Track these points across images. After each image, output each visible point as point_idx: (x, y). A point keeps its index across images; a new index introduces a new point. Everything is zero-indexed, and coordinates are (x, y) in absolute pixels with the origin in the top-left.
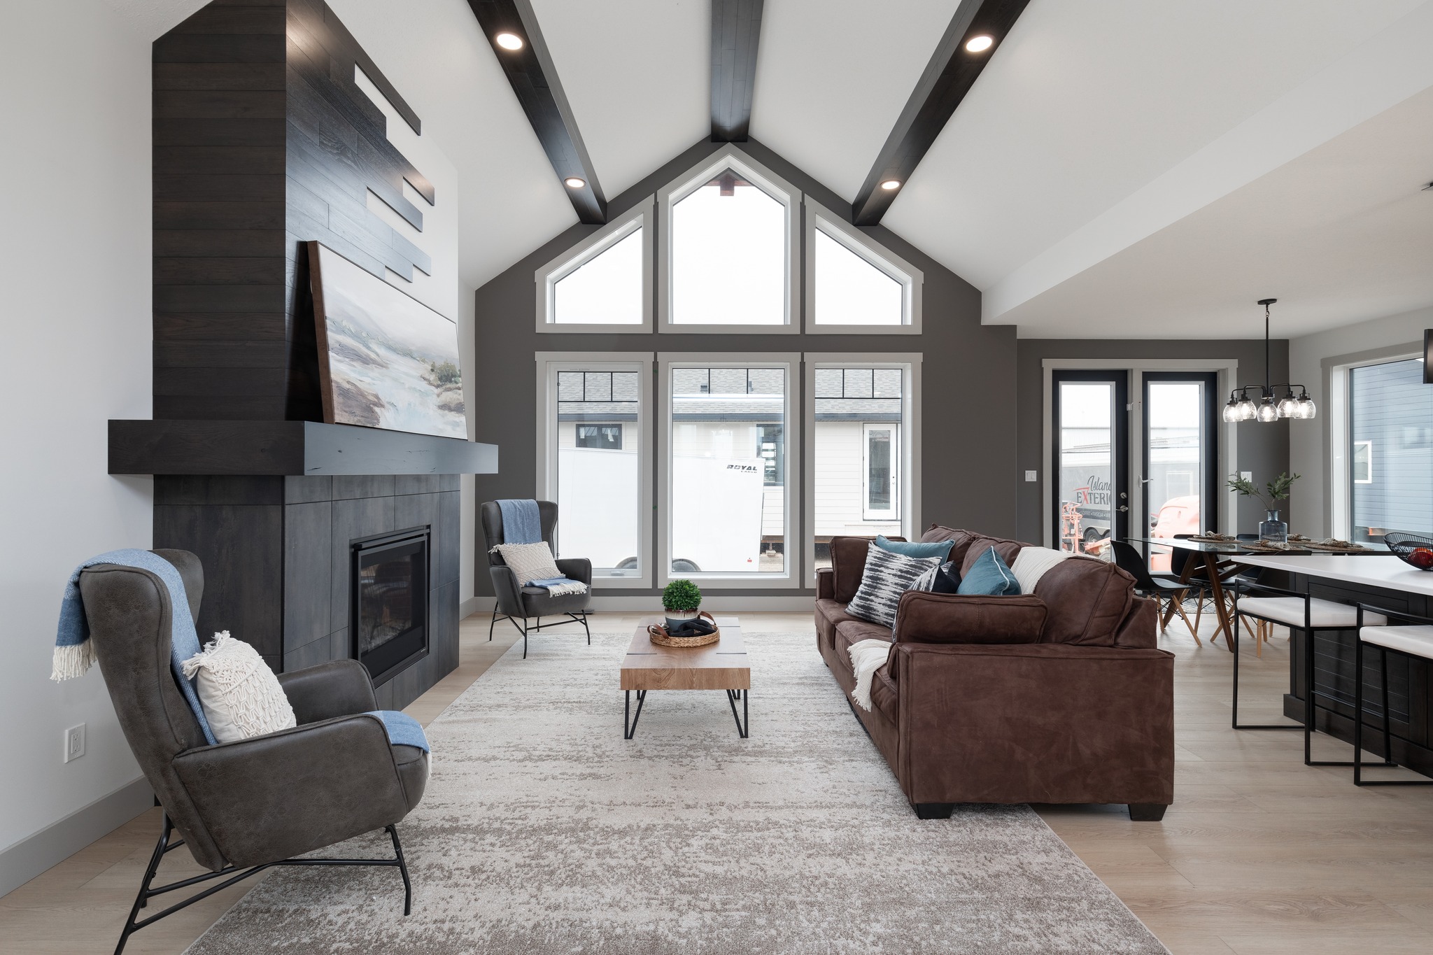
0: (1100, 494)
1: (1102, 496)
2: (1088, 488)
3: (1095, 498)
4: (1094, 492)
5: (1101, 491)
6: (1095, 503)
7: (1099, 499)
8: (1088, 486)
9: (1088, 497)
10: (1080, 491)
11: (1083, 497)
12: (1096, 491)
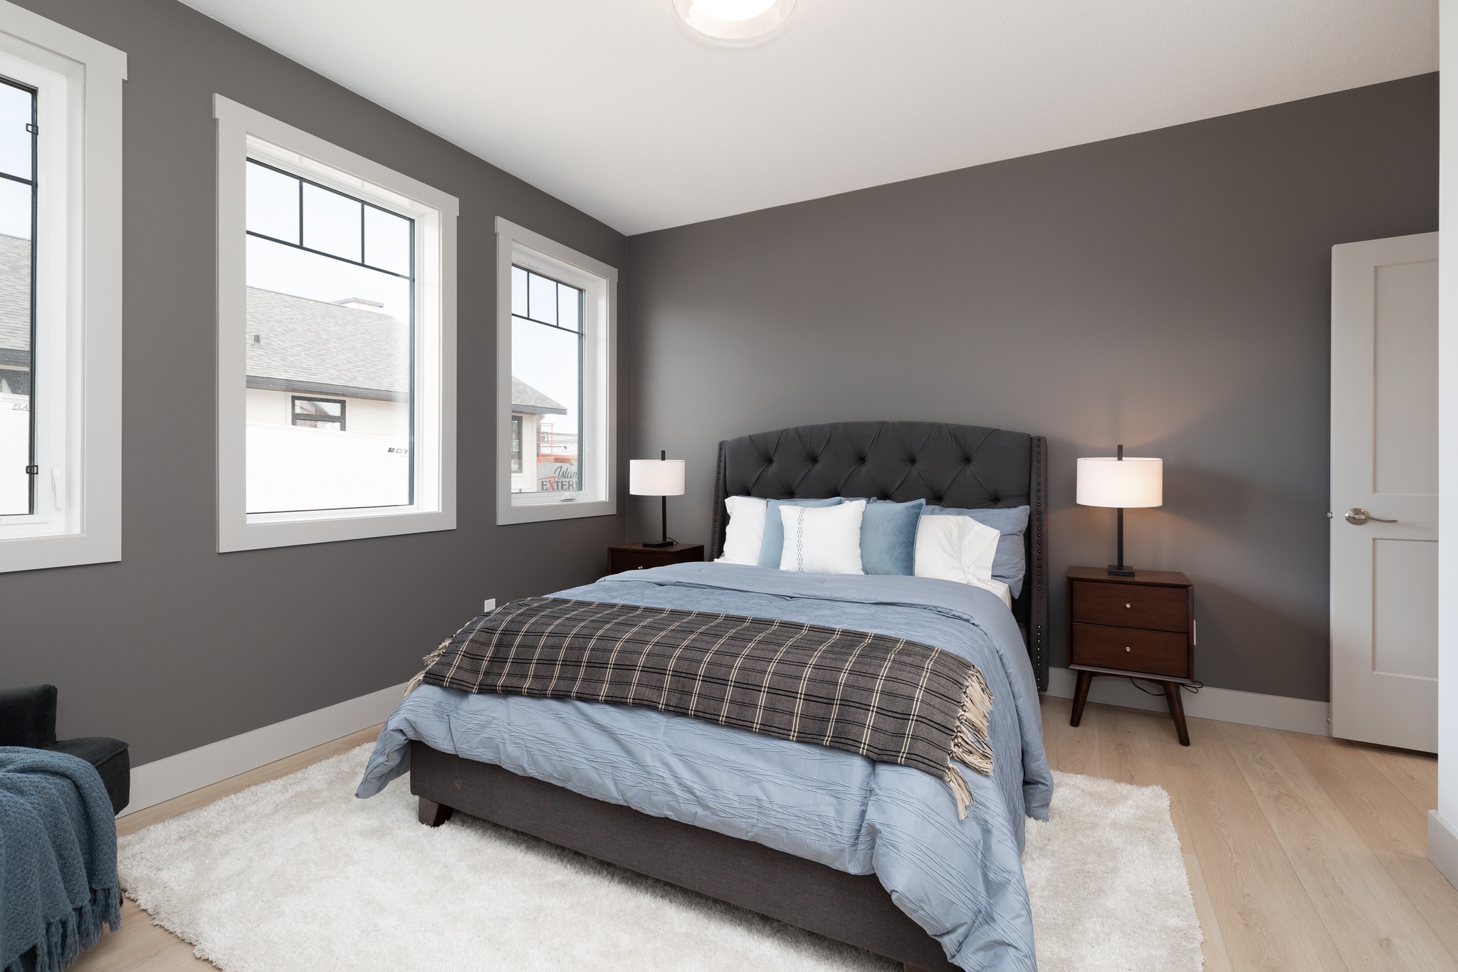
0: (569, 482)
1: (571, 483)
2: (555, 477)
3: (562, 485)
4: (561, 480)
5: (570, 479)
6: (562, 489)
7: (567, 486)
8: (554, 475)
9: (555, 485)
10: (546, 480)
11: (549, 485)
12: (564, 480)
